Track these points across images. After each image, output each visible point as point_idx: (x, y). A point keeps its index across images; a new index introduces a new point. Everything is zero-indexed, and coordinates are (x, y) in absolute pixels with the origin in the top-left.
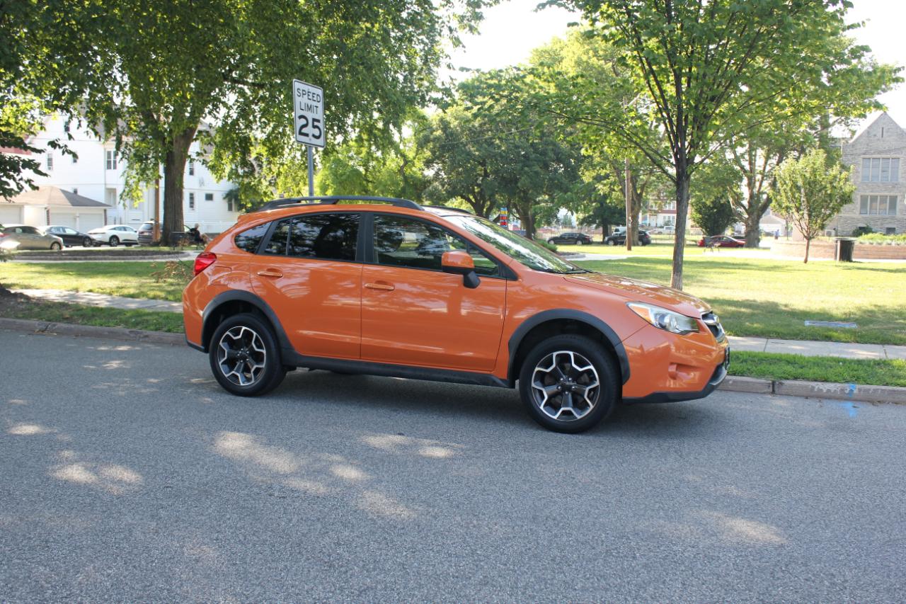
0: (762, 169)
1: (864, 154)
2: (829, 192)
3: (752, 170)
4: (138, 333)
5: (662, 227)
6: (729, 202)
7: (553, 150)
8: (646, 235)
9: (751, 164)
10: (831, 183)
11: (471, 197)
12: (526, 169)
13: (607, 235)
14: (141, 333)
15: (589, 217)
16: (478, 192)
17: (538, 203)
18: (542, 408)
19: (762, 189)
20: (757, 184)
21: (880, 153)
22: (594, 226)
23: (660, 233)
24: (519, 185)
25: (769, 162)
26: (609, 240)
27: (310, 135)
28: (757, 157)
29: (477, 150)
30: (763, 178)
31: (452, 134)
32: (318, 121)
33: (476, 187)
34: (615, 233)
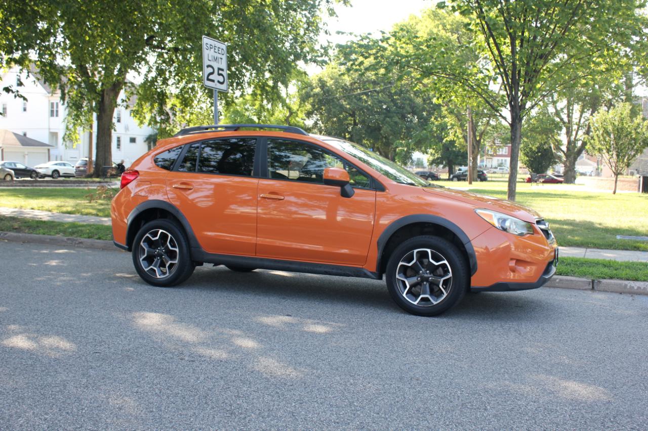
0: (578, 121)
2: (634, 136)
3: (570, 122)
4: (74, 240)
5: (496, 167)
6: (550, 147)
7: (409, 104)
8: (483, 173)
9: (569, 116)
10: (635, 130)
12: (388, 119)
13: (452, 174)
14: (76, 240)
15: (438, 158)
18: (404, 295)
19: (578, 137)
20: (574, 133)
22: (441, 166)
23: (494, 173)
24: (382, 132)
25: (583, 116)
26: (453, 177)
27: (216, 81)
28: (574, 111)
29: (348, 104)
30: (578, 128)
31: (328, 91)
32: (222, 70)
33: (347, 134)
34: (458, 172)
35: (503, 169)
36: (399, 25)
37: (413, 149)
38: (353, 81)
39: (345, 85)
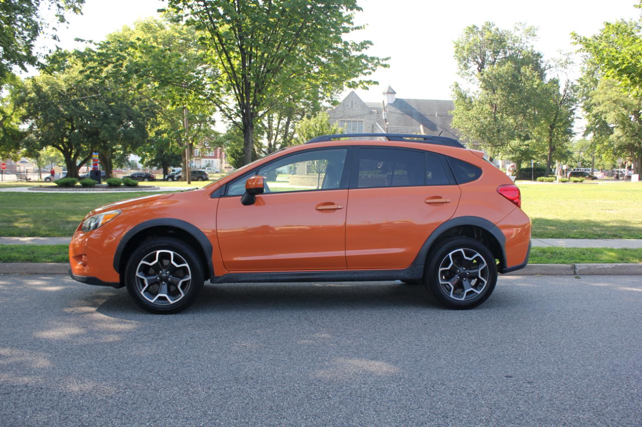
0: (276, 126)
1: (341, 118)
3: (270, 127)
5: (204, 168)
6: (254, 149)
7: (126, 111)
9: (269, 123)
11: (60, 146)
12: (105, 125)
13: (167, 174)
15: (152, 160)
16: (67, 142)
17: (114, 150)
19: (277, 141)
20: (274, 137)
21: (350, 117)
22: (155, 168)
24: (100, 136)
25: (281, 122)
26: (169, 177)
28: (273, 118)
29: (65, 110)
30: (277, 133)
31: (44, 96)
33: (65, 138)
34: (172, 172)
35: (210, 169)
36: (113, 35)
37: (130, 152)
38: (70, 87)
39: (62, 91)
